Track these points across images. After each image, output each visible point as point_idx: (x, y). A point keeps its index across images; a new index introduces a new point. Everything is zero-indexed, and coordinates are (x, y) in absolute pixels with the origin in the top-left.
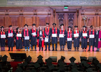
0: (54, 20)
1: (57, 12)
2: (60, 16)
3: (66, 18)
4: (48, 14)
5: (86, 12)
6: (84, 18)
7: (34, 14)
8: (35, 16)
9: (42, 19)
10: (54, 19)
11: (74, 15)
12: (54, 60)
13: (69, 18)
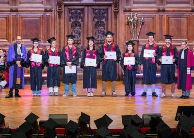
0: (60, 24)
1: (65, 5)
2: (72, 14)
3: (88, 18)
4: (46, 11)
5: (135, 5)
6: (132, 20)
7: (12, 11)
8: (14, 14)
9: (31, 22)
10: (60, 21)
11: (106, 11)
12: (59, 123)
13: (96, 20)
